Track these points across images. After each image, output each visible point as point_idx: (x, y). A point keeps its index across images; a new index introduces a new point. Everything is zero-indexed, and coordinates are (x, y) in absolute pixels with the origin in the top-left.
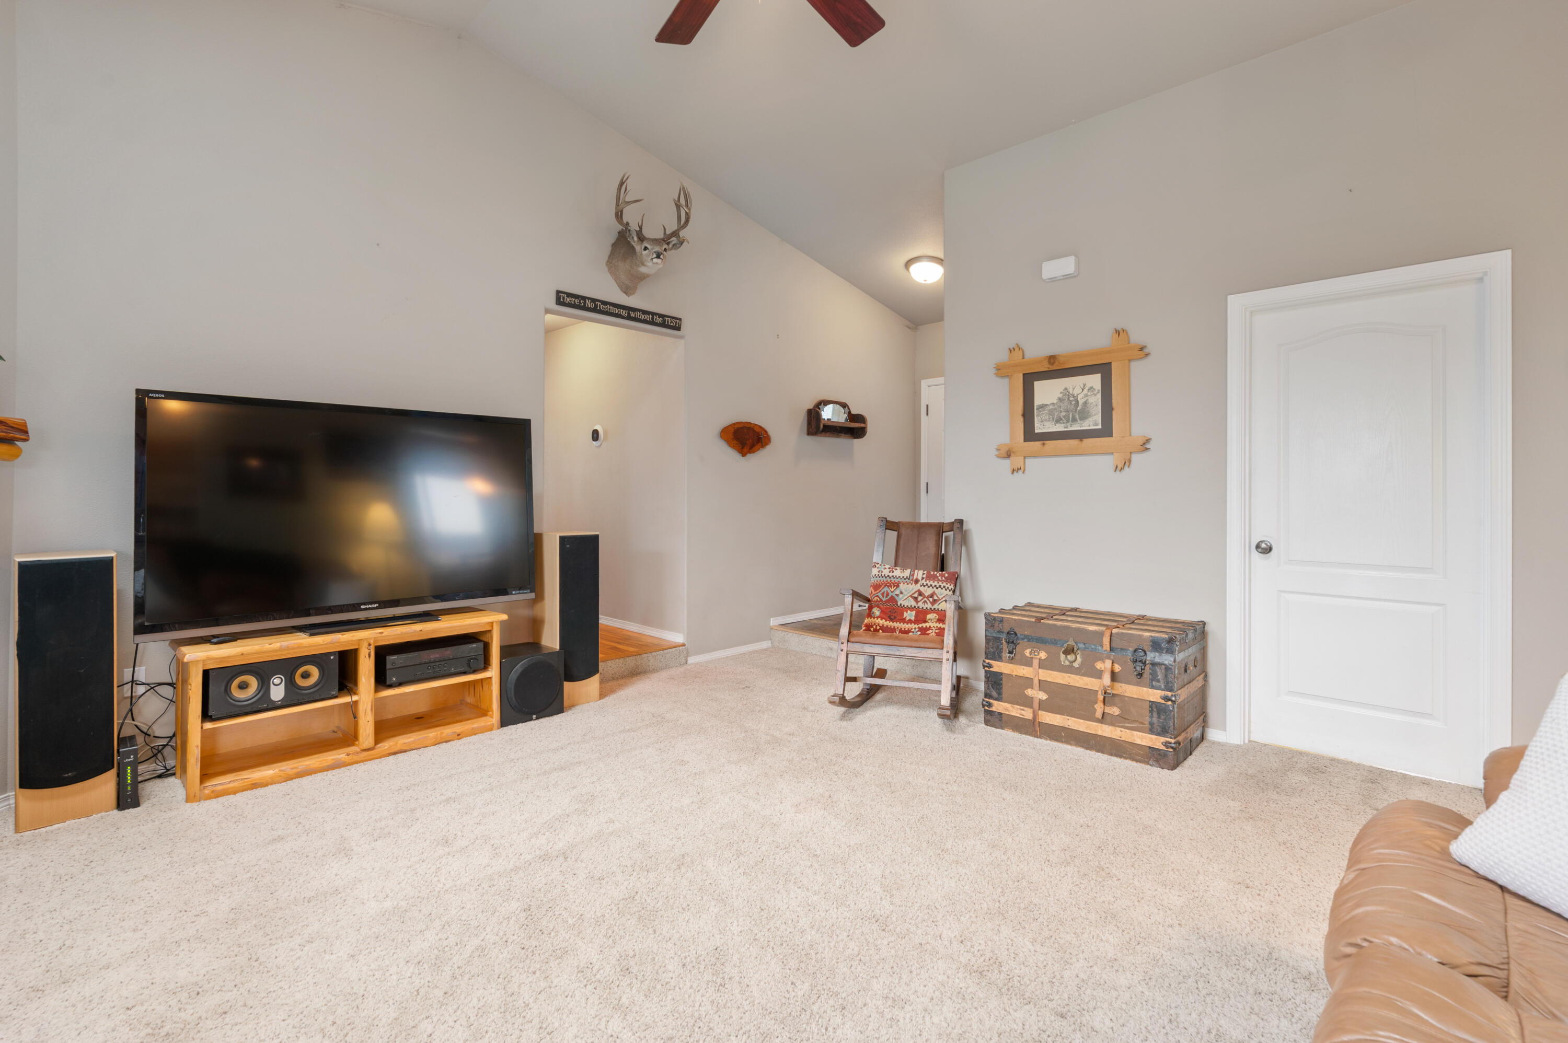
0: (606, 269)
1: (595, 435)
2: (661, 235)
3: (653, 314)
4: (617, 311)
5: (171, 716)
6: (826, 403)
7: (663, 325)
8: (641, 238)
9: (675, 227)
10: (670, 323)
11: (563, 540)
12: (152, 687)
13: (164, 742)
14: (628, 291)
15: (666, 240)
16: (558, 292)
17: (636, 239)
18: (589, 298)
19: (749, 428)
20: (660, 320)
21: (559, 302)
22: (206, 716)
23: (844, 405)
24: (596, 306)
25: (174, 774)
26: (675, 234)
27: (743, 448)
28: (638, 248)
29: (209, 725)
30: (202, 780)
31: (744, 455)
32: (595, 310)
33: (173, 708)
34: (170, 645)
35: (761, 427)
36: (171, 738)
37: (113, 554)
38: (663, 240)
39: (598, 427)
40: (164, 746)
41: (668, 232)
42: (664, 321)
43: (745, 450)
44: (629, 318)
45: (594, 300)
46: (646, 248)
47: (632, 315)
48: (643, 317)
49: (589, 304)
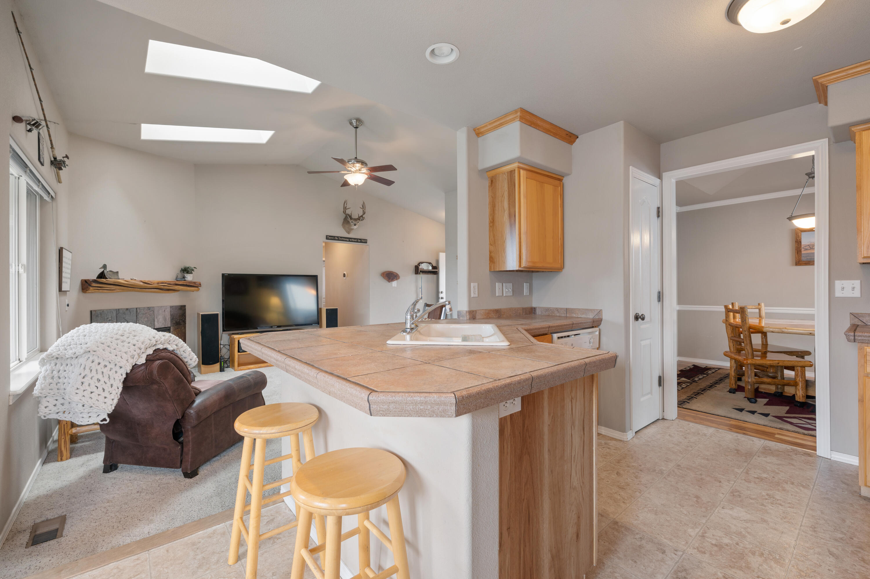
0: (342, 227)
1: (344, 275)
2: (357, 217)
3: (357, 239)
4: (345, 239)
5: (228, 353)
6: (422, 263)
7: (361, 242)
8: (351, 218)
9: (362, 214)
10: (363, 241)
11: (327, 310)
12: (224, 346)
13: (227, 359)
14: (349, 233)
15: (359, 219)
16: (327, 236)
17: (349, 219)
18: (336, 237)
19: (392, 273)
20: (360, 241)
21: (327, 239)
22: (239, 352)
23: (430, 263)
24: (338, 239)
25: (230, 367)
26: (362, 216)
27: (389, 280)
28: (350, 221)
29: (239, 354)
30: (238, 366)
31: (389, 282)
32: (338, 240)
33: (229, 351)
34: (228, 335)
35: (396, 273)
36: (228, 359)
37: (218, 313)
38: (357, 219)
39: (345, 273)
40: (227, 361)
41: (359, 216)
42: (361, 241)
43: (390, 280)
44: (349, 241)
45: (338, 237)
46: (352, 222)
47: (350, 240)
48: (354, 240)
49: (336, 238)
